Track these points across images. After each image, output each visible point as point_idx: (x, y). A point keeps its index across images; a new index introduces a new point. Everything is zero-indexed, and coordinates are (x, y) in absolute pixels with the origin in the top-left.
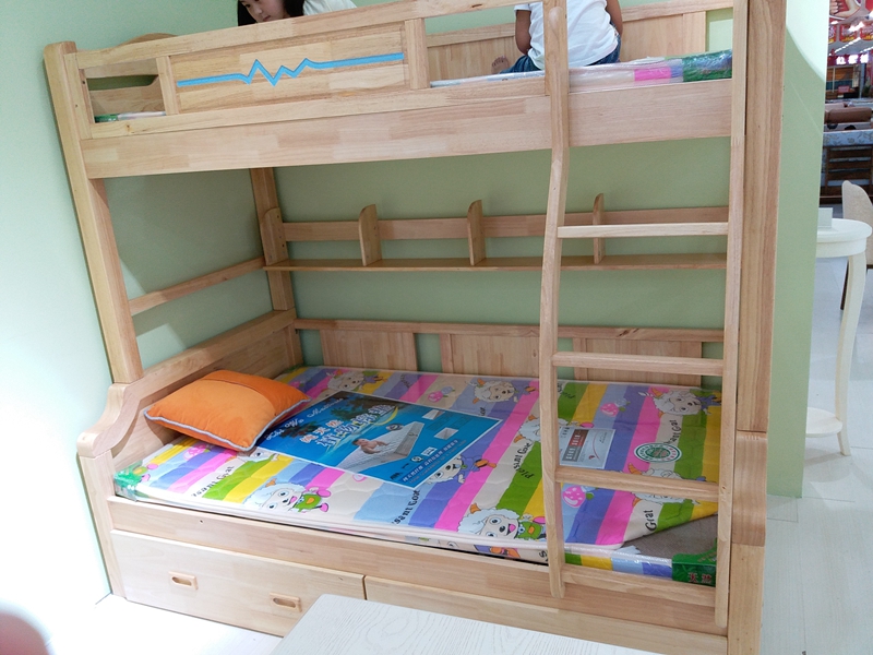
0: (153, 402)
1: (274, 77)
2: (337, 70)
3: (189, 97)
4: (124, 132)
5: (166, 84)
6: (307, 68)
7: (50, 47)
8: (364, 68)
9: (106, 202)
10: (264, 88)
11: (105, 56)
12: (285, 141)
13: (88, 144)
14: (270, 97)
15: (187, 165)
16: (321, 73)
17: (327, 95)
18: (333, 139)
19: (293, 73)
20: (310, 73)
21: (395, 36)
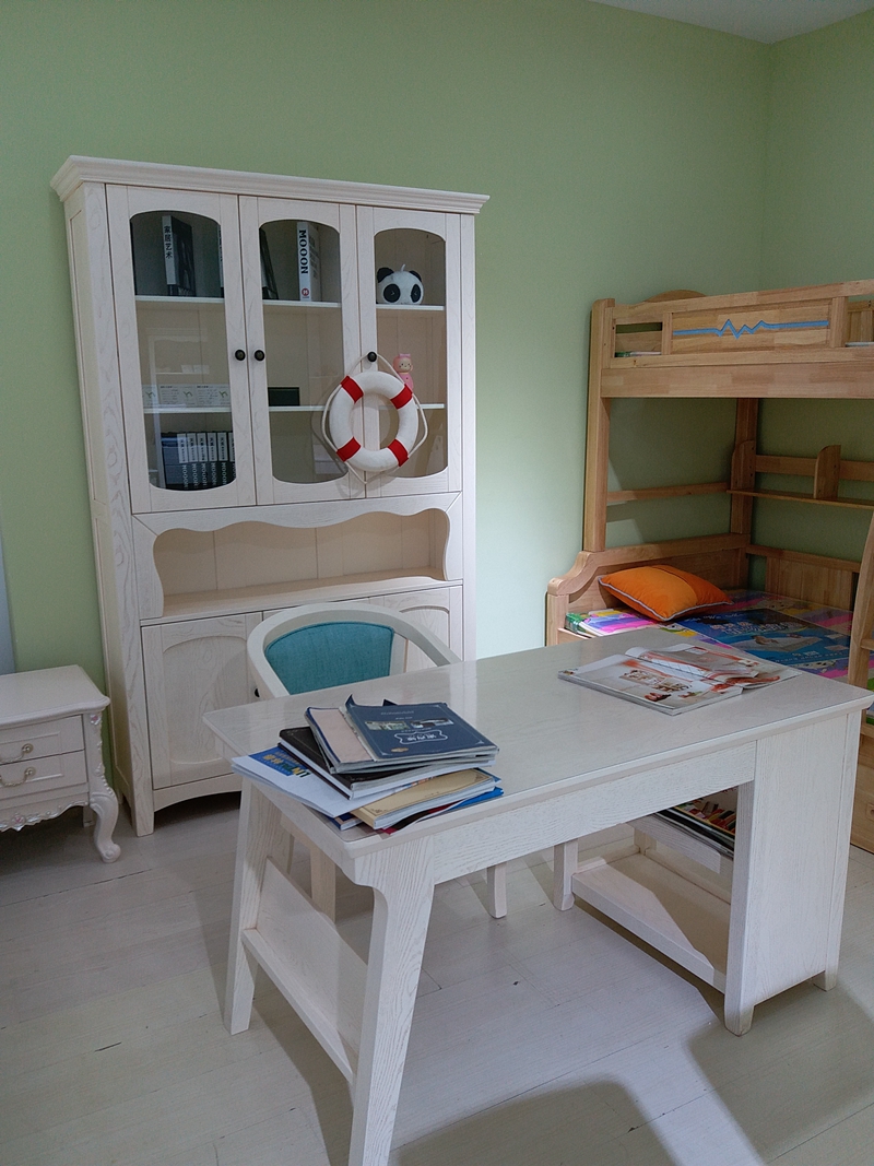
0: (608, 573)
1: (738, 332)
2: (781, 330)
3: (679, 343)
4: (631, 365)
5: (666, 332)
6: (762, 327)
7: (598, 302)
8: (799, 330)
9: (609, 415)
10: (730, 340)
11: (632, 311)
12: (737, 379)
13: (607, 372)
14: (732, 346)
15: (667, 393)
16: (770, 331)
17: (771, 348)
18: (769, 380)
19: (752, 330)
20: (763, 331)
21: (825, 308)
